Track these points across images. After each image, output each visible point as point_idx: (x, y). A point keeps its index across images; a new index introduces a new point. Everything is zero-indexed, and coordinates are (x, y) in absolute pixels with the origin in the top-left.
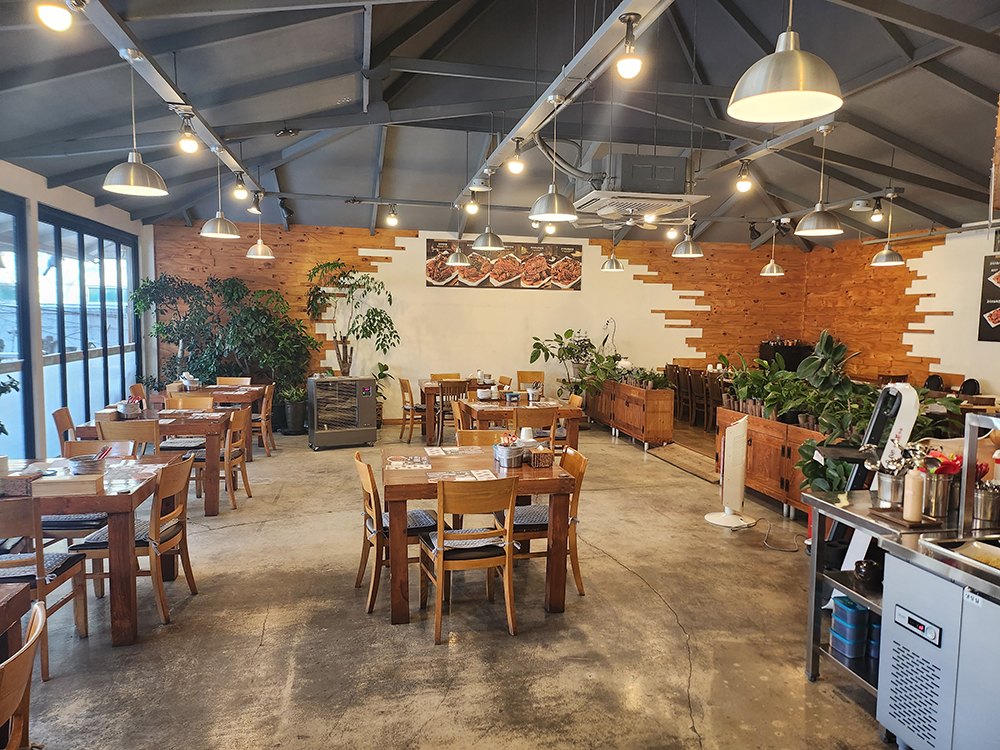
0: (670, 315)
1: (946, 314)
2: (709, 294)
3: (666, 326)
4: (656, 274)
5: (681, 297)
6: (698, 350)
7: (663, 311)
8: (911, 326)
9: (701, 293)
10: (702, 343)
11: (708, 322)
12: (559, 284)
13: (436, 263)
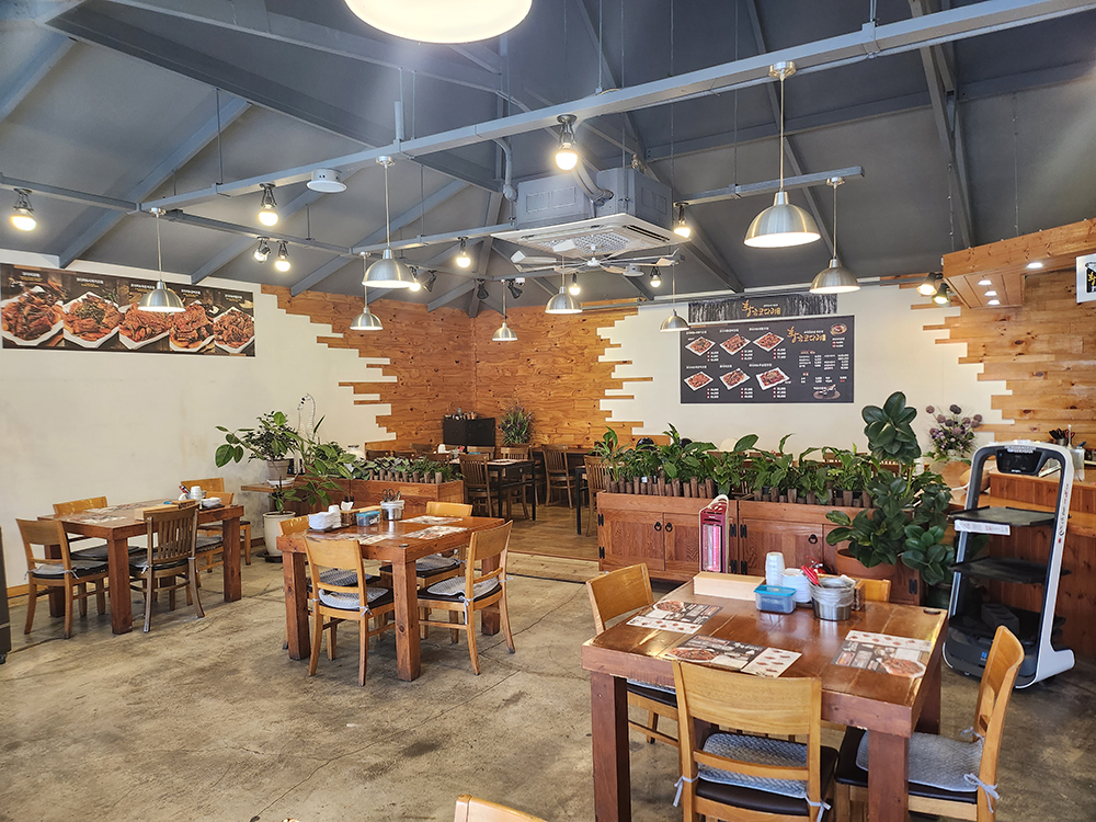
0: (359, 388)
1: (645, 379)
2: (394, 362)
3: (356, 403)
4: (341, 335)
5: (368, 366)
6: (388, 431)
7: (351, 384)
8: (608, 392)
9: (387, 361)
10: (391, 421)
11: (397, 397)
12: (225, 347)
13: (19, 307)
